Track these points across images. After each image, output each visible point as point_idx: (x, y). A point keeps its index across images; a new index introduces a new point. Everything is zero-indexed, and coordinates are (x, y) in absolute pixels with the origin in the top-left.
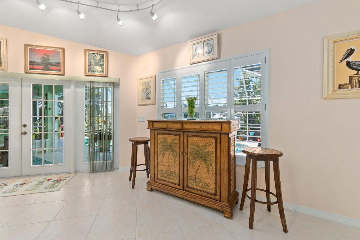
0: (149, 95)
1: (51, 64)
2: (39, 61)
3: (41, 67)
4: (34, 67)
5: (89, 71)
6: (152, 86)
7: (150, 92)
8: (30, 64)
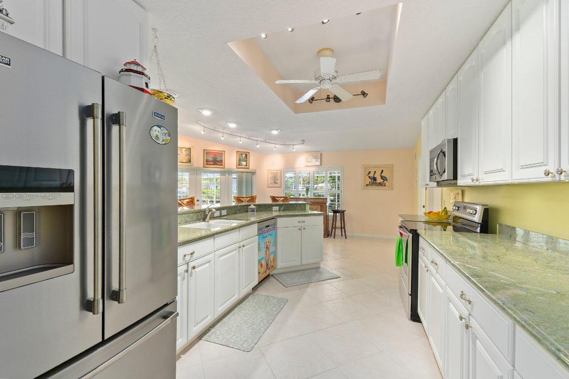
0: (277, 181)
2: (211, 159)
3: (212, 163)
4: (208, 163)
5: (239, 165)
6: (279, 179)
8: (206, 162)
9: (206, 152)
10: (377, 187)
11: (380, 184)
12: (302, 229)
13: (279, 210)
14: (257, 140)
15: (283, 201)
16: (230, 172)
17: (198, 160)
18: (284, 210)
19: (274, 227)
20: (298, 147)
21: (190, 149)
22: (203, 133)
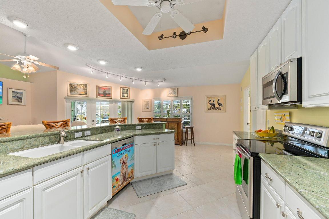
0: (148, 107)
1: (107, 94)
2: (102, 92)
3: (103, 95)
4: (100, 95)
5: (122, 96)
7: (149, 106)
8: (98, 94)
9: (99, 88)
10: (215, 111)
11: (218, 109)
12: (157, 144)
13: (141, 129)
14: (133, 79)
15: (147, 121)
16: (116, 101)
17: (92, 93)
18: (145, 129)
19: (132, 144)
20: (161, 84)
21: (86, 86)
22: (92, 73)
